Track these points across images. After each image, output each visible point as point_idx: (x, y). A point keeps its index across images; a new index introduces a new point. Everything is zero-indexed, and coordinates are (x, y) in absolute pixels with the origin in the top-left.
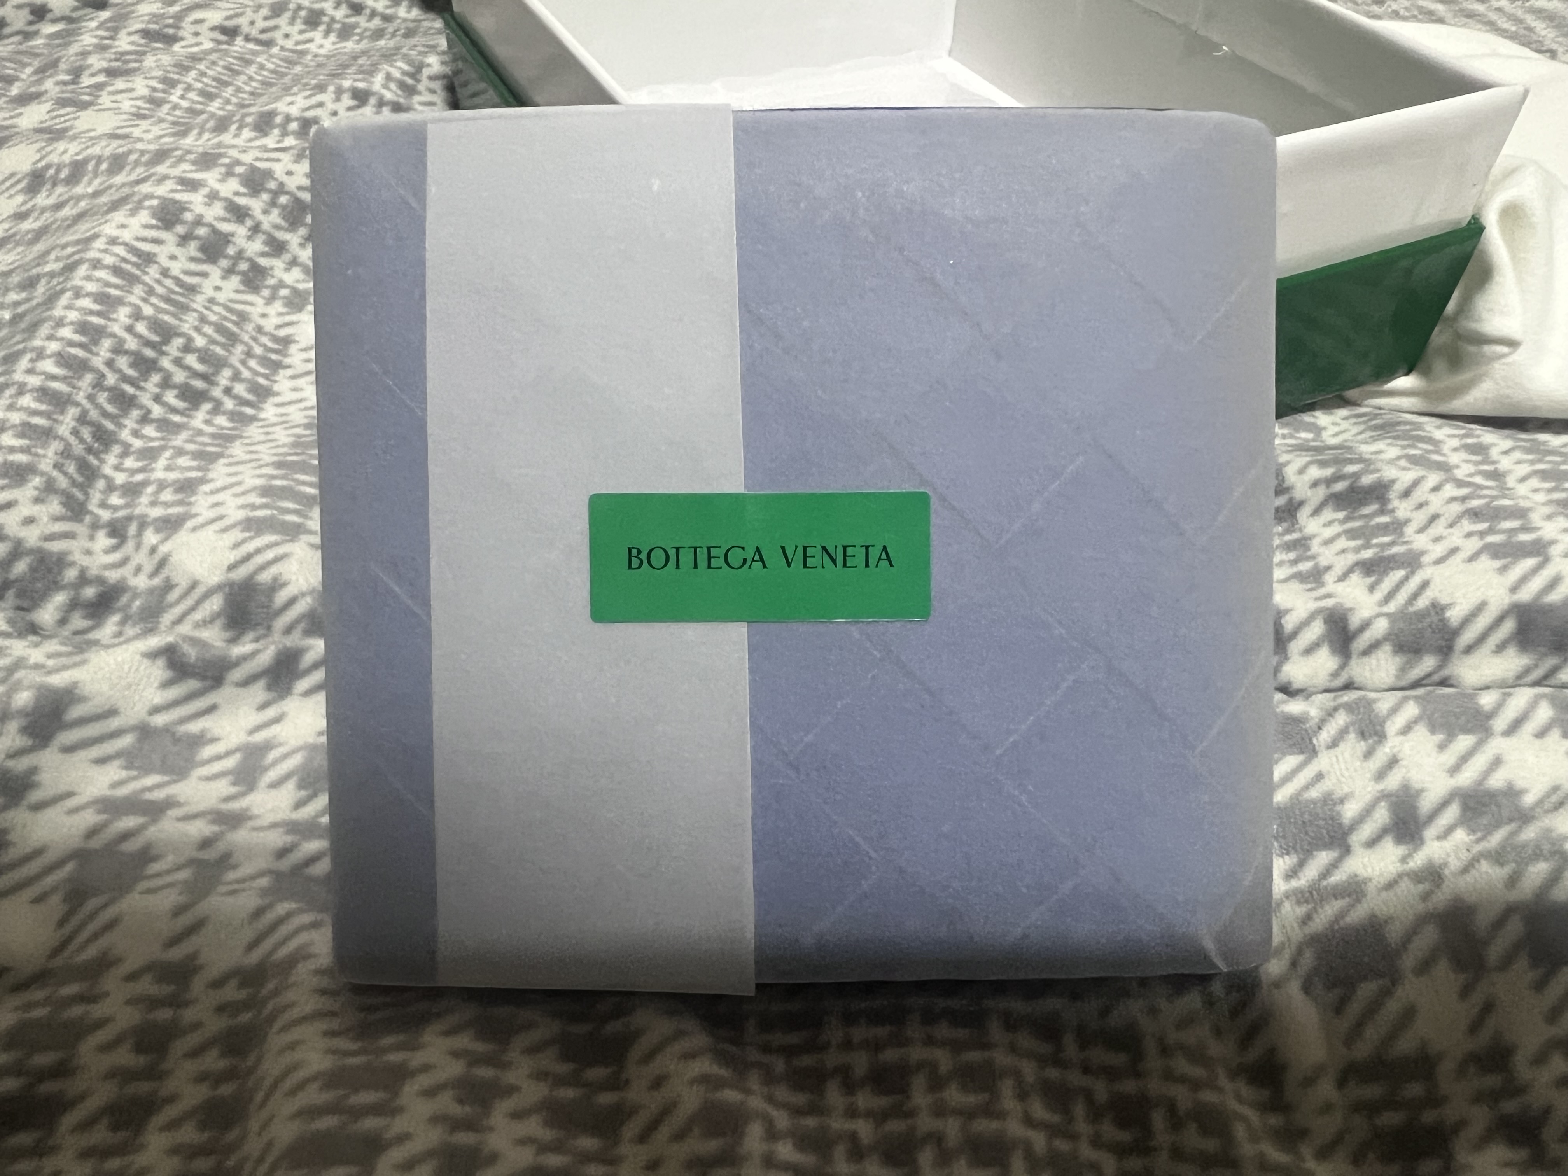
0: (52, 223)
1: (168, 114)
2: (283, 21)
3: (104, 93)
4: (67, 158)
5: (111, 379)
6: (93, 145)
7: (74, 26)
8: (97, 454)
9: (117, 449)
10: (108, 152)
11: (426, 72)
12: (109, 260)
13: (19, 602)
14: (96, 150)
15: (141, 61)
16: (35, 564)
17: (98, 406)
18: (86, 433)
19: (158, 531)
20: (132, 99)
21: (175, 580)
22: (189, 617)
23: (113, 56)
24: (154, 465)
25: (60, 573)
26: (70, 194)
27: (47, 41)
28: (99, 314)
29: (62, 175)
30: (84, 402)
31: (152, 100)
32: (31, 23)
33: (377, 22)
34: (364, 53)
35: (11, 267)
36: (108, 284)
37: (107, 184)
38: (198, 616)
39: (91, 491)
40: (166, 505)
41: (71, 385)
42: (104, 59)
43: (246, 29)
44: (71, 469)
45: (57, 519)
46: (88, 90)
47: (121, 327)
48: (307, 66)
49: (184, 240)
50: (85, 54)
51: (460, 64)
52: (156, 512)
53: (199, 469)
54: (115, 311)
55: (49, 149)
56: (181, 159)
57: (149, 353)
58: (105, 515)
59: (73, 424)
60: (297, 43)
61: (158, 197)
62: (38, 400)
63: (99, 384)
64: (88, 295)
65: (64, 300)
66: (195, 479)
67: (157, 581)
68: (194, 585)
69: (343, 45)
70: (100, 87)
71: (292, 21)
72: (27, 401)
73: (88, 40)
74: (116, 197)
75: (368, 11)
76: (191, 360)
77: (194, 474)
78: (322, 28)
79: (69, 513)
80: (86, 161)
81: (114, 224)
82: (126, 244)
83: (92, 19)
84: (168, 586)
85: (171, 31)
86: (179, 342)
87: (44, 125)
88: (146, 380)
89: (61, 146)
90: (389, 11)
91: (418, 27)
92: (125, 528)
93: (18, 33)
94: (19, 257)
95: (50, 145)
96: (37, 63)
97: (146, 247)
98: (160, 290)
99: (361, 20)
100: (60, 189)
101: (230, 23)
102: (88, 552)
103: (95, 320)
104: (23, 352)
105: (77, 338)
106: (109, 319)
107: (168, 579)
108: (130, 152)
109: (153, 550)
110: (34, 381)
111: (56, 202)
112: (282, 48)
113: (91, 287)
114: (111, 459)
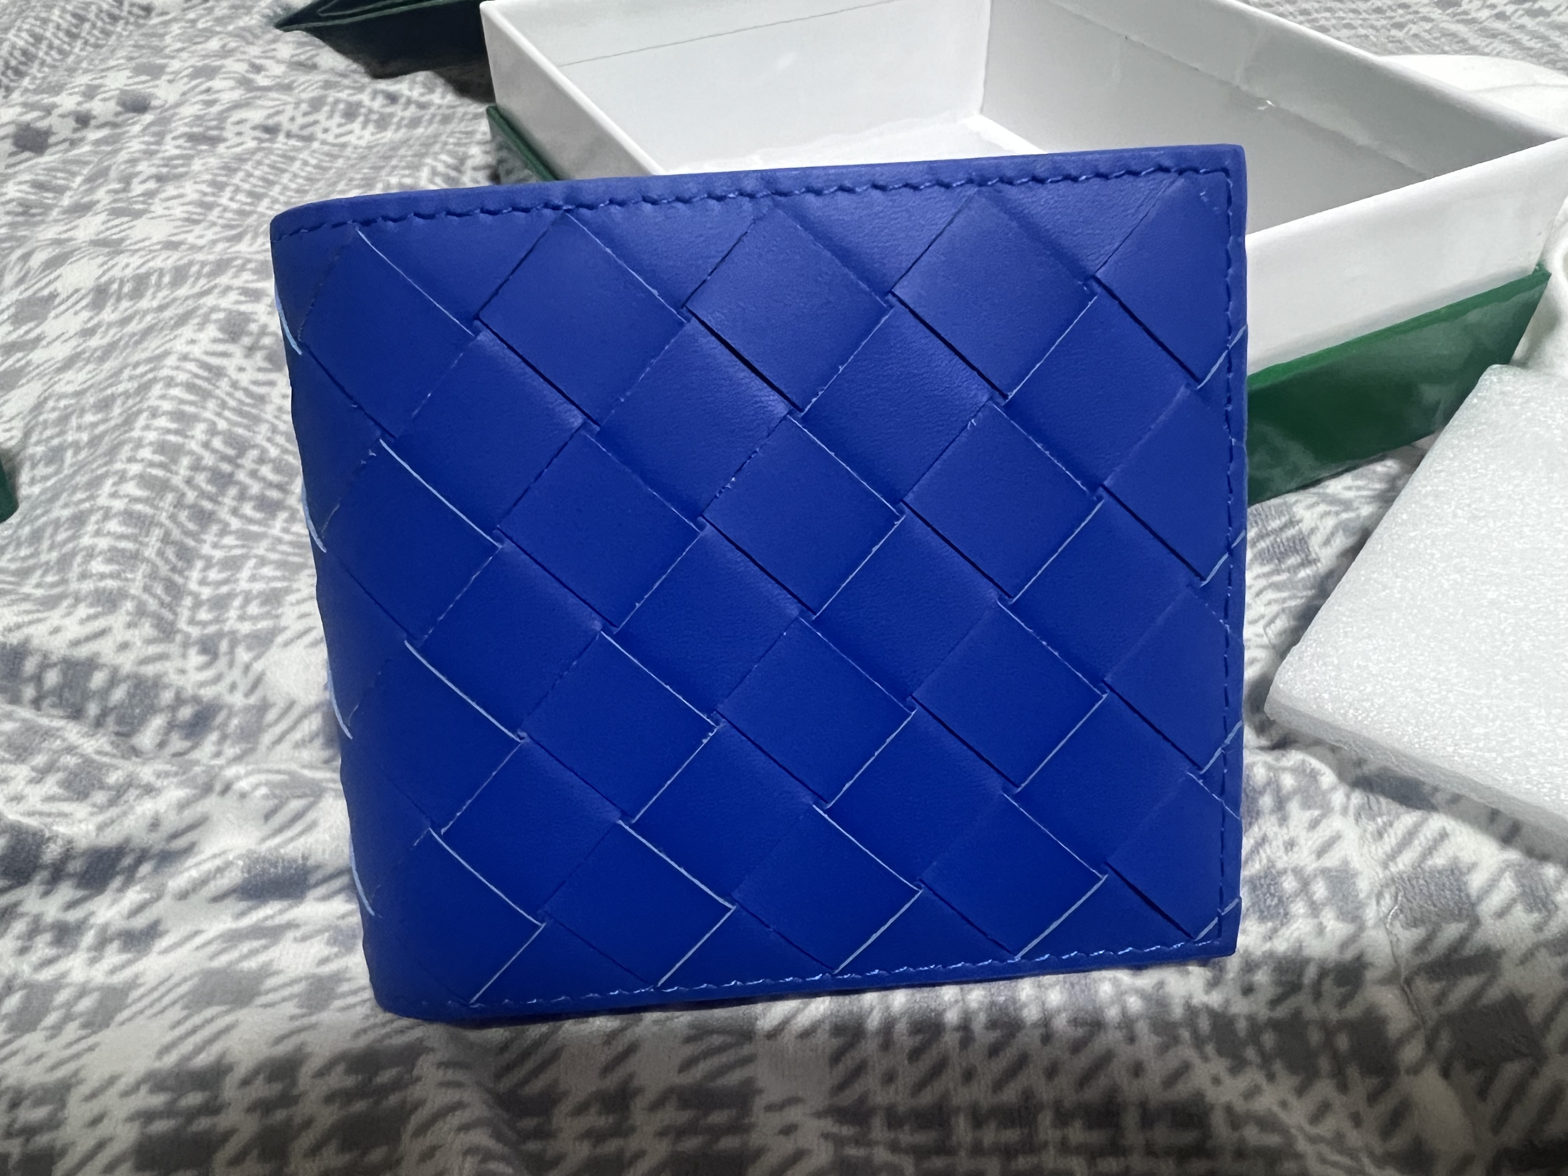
0: (120, 339)
1: (219, 217)
2: (321, 116)
3: (157, 200)
4: (129, 272)
5: (191, 496)
6: (153, 258)
7: (118, 131)
8: (181, 572)
9: (199, 564)
10: (170, 263)
11: (470, 163)
12: (182, 377)
13: (117, 729)
14: (158, 263)
15: (188, 165)
16: (132, 691)
17: (179, 525)
18: (170, 553)
19: (249, 648)
20: (183, 204)
21: (271, 699)
22: (288, 737)
23: (161, 163)
24: (238, 576)
25: (157, 696)
26: (135, 308)
27: (93, 148)
28: (177, 432)
29: (126, 289)
30: (167, 522)
31: (202, 204)
32: (75, 130)
33: (412, 110)
34: (405, 142)
35: (85, 386)
36: (182, 401)
37: (171, 297)
38: (297, 735)
39: (179, 610)
40: (255, 619)
41: (153, 506)
42: (153, 165)
43: (286, 125)
44: (159, 590)
45: (149, 642)
46: (141, 199)
47: (197, 443)
48: (349, 158)
49: (251, 350)
50: (133, 162)
51: (504, 154)
52: (245, 628)
53: (284, 578)
54: (193, 428)
55: (111, 263)
56: (242, 268)
57: (226, 467)
58: (195, 632)
59: (158, 544)
60: (337, 136)
61: (225, 310)
62: (124, 523)
63: (179, 504)
64: (164, 413)
65: (141, 421)
66: (280, 589)
67: (253, 700)
68: (291, 705)
69: (383, 134)
70: (150, 195)
71: (330, 116)
72: (113, 526)
73: (135, 146)
74: (181, 311)
75: (403, 100)
76: (266, 471)
77: (278, 585)
78: (361, 119)
79: (161, 635)
80: (148, 275)
81: (183, 340)
82: (196, 360)
83: (134, 124)
84: (264, 707)
85: (214, 133)
86: (254, 453)
87: (102, 236)
88: (224, 495)
89: (123, 259)
90: (424, 99)
91: (454, 113)
92: (216, 646)
93: (64, 141)
94: (90, 376)
95: (112, 259)
96: (86, 171)
97: (214, 361)
98: (232, 403)
99: (397, 109)
100: (125, 304)
101: (271, 122)
102: (182, 672)
103: (172, 438)
104: (105, 476)
105: (158, 458)
106: (186, 437)
107: (264, 699)
108: (191, 263)
109: (247, 668)
110: (119, 505)
111: (121, 317)
112: (324, 142)
113: (167, 406)
114: (195, 575)
